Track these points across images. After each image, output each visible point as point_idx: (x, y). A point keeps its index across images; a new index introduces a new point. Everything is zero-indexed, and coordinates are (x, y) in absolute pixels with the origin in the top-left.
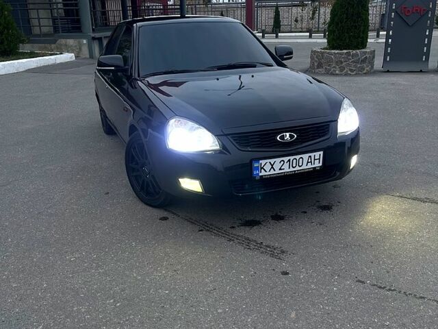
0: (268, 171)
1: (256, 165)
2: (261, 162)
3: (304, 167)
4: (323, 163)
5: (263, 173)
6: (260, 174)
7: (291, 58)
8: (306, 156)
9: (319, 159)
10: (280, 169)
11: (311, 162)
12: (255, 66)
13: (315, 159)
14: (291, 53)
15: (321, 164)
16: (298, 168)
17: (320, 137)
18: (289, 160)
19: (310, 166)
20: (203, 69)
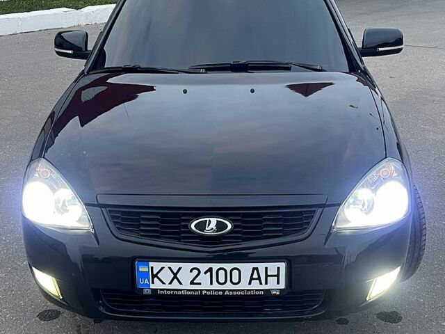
0: (167, 282)
1: (143, 269)
2: (151, 264)
3: (244, 285)
4: (286, 285)
5: (157, 285)
6: (152, 286)
7: (399, 51)
8: (246, 268)
9: (278, 276)
10: (192, 283)
11: (259, 279)
12: (289, 69)
13: (267, 276)
14: (399, 41)
15: (282, 285)
16: (229, 286)
17: (286, 235)
18: (210, 270)
19: (256, 285)
20: (186, 68)
